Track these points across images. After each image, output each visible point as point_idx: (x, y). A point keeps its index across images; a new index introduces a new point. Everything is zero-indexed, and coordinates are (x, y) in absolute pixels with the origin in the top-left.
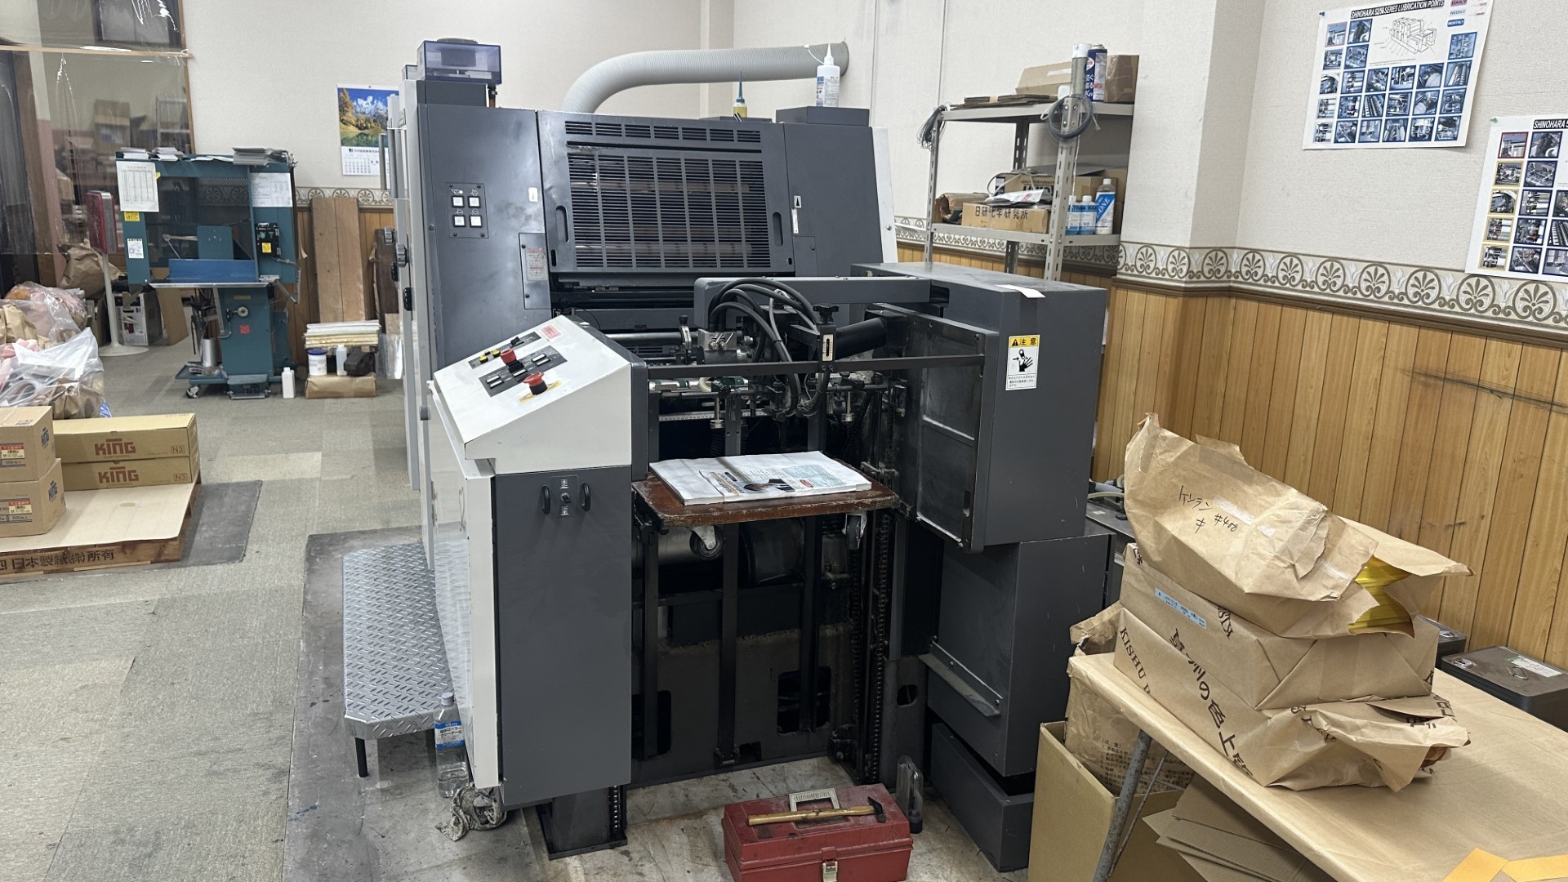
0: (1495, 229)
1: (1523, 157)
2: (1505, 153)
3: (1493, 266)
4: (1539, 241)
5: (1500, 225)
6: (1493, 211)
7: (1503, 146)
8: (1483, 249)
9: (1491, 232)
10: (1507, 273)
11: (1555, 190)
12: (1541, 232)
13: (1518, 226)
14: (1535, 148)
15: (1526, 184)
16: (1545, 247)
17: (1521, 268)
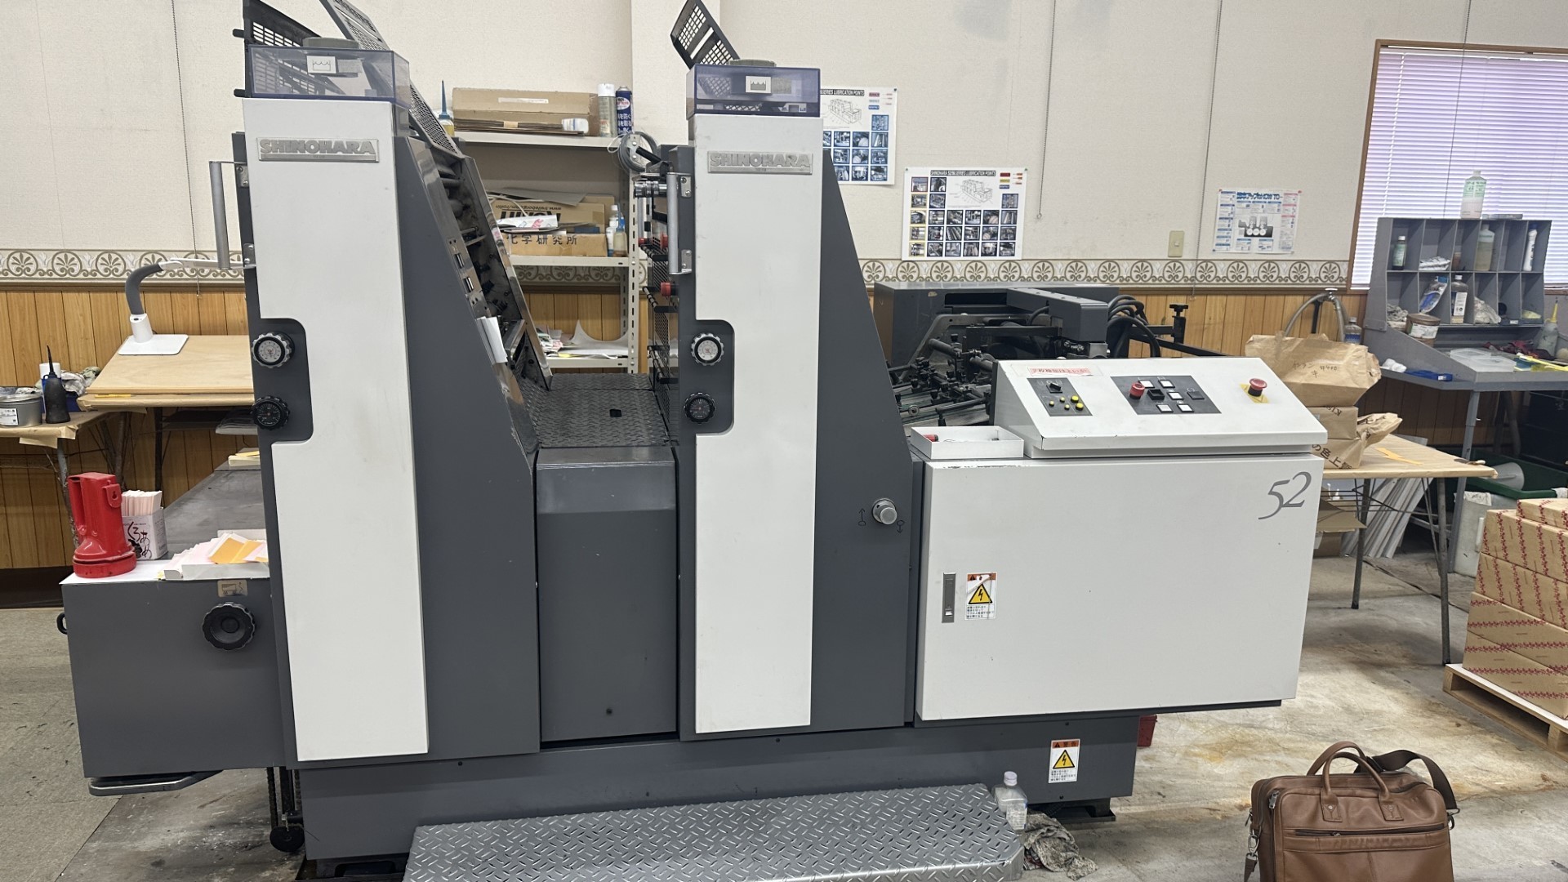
0: (915, 233)
1: (927, 191)
2: (915, 189)
3: (917, 254)
4: (941, 238)
5: (918, 231)
6: (913, 222)
7: (913, 184)
8: (910, 246)
9: (913, 235)
10: (926, 258)
11: (946, 210)
12: (941, 234)
13: (929, 231)
14: (933, 187)
15: (931, 207)
16: (944, 241)
17: (933, 254)
